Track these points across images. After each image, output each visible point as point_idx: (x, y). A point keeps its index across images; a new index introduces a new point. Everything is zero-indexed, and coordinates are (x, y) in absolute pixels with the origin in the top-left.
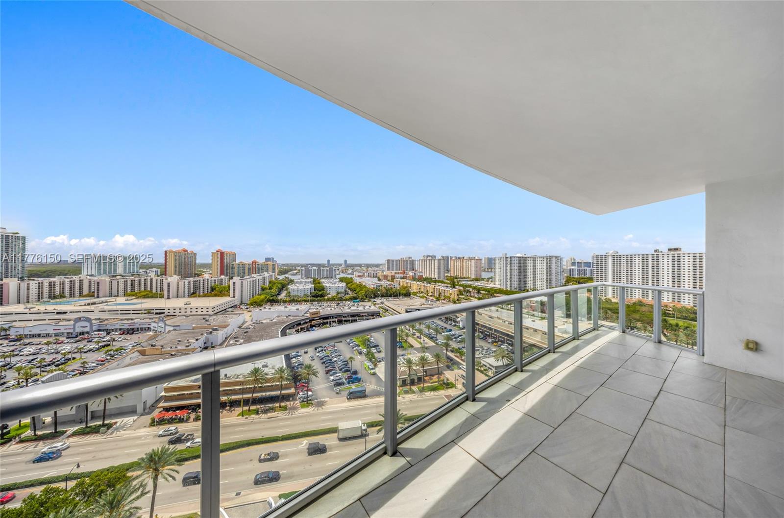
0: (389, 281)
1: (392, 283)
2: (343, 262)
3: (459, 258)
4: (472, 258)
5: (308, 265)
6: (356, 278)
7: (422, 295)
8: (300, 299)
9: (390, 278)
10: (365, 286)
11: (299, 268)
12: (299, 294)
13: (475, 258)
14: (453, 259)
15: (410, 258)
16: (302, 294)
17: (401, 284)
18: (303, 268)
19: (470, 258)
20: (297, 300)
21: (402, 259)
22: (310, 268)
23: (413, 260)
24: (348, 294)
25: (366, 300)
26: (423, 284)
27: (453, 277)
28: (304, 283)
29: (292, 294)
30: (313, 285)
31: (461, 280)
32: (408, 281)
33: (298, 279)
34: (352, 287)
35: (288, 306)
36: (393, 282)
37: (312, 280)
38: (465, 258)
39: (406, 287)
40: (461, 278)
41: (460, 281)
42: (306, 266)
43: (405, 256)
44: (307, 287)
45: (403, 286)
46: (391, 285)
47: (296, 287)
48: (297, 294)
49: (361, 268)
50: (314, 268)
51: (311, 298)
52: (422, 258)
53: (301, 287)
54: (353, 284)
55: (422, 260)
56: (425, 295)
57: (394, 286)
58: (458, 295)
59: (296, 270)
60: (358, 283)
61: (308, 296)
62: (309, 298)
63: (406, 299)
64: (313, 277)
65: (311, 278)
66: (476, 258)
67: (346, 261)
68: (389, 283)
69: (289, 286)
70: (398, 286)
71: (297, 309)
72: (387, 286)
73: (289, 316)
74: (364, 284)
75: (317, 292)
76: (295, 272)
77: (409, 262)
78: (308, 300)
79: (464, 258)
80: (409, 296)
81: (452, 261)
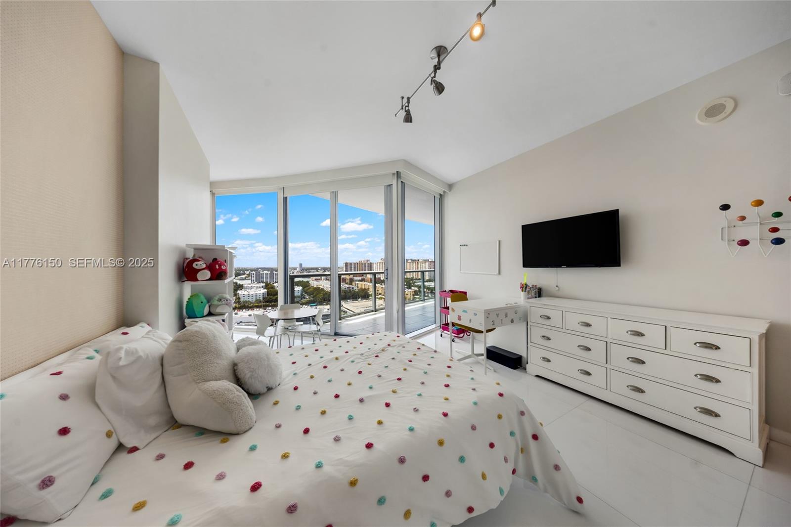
0: (347, 283)
1: (351, 286)
2: (298, 266)
3: (415, 261)
4: (426, 260)
5: (258, 269)
6: (313, 282)
7: (380, 296)
8: (251, 305)
9: (348, 281)
10: (323, 290)
11: (248, 272)
12: (250, 300)
13: (428, 260)
14: (409, 261)
15: (368, 261)
16: (254, 300)
17: (360, 287)
18: (254, 272)
19: (424, 260)
20: (248, 306)
21: (360, 262)
22: (261, 272)
23: (371, 263)
24: (304, 298)
25: (325, 304)
26: (381, 286)
27: (409, 278)
28: (255, 288)
29: (242, 300)
30: (266, 290)
31: (417, 281)
32: (366, 283)
33: (248, 284)
34: (309, 290)
35: (239, 313)
36: (352, 284)
37: (264, 284)
38: (420, 261)
39: (365, 289)
40: (416, 279)
41: (415, 282)
42: (256, 270)
43: (363, 259)
44: (259, 292)
45: (361, 288)
46: (349, 288)
47: (246, 293)
48: (247, 300)
49: (317, 271)
50: (266, 272)
51: (264, 304)
52: (380, 261)
53: (252, 292)
54: (309, 289)
55: (380, 263)
56: (384, 297)
57: (353, 288)
58: (413, 295)
59: (244, 274)
60: (315, 286)
61: (260, 302)
62: (262, 304)
63: (364, 301)
64: (265, 281)
65: (263, 282)
66: (430, 260)
67: (301, 265)
68: (347, 286)
69: (238, 292)
70: (356, 288)
71: (250, 315)
72: (345, 288)
73: (241, 322)
74: (321, 287)
75: (271, 297)
76: (244, 276)
77: (367, 265)
78: (261, 305)
79: (418, 260)
80: (368, 297)
81: (408, 264)
